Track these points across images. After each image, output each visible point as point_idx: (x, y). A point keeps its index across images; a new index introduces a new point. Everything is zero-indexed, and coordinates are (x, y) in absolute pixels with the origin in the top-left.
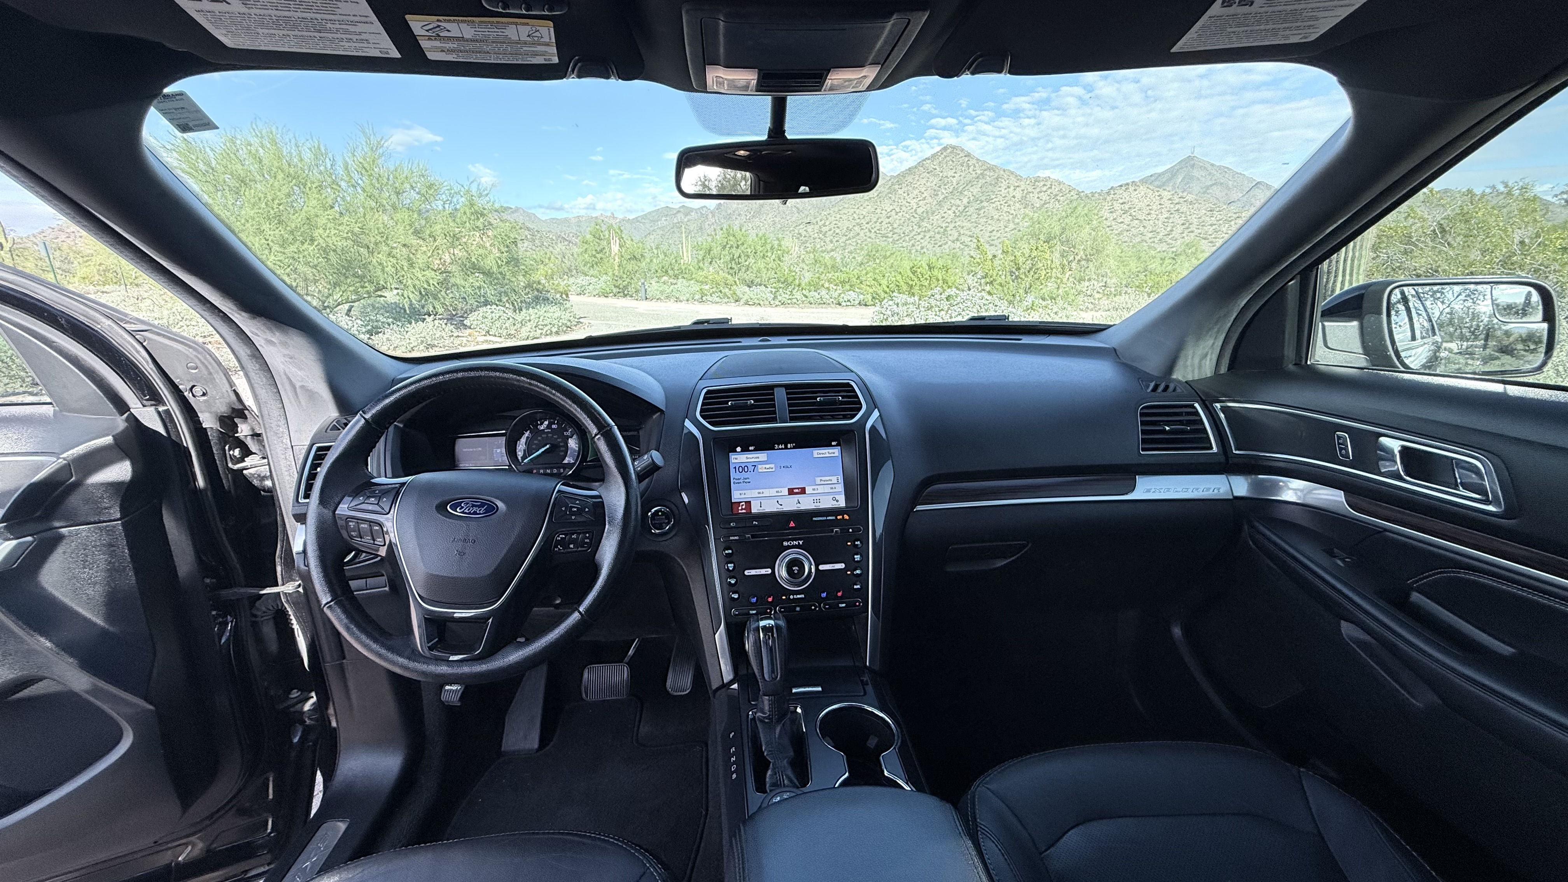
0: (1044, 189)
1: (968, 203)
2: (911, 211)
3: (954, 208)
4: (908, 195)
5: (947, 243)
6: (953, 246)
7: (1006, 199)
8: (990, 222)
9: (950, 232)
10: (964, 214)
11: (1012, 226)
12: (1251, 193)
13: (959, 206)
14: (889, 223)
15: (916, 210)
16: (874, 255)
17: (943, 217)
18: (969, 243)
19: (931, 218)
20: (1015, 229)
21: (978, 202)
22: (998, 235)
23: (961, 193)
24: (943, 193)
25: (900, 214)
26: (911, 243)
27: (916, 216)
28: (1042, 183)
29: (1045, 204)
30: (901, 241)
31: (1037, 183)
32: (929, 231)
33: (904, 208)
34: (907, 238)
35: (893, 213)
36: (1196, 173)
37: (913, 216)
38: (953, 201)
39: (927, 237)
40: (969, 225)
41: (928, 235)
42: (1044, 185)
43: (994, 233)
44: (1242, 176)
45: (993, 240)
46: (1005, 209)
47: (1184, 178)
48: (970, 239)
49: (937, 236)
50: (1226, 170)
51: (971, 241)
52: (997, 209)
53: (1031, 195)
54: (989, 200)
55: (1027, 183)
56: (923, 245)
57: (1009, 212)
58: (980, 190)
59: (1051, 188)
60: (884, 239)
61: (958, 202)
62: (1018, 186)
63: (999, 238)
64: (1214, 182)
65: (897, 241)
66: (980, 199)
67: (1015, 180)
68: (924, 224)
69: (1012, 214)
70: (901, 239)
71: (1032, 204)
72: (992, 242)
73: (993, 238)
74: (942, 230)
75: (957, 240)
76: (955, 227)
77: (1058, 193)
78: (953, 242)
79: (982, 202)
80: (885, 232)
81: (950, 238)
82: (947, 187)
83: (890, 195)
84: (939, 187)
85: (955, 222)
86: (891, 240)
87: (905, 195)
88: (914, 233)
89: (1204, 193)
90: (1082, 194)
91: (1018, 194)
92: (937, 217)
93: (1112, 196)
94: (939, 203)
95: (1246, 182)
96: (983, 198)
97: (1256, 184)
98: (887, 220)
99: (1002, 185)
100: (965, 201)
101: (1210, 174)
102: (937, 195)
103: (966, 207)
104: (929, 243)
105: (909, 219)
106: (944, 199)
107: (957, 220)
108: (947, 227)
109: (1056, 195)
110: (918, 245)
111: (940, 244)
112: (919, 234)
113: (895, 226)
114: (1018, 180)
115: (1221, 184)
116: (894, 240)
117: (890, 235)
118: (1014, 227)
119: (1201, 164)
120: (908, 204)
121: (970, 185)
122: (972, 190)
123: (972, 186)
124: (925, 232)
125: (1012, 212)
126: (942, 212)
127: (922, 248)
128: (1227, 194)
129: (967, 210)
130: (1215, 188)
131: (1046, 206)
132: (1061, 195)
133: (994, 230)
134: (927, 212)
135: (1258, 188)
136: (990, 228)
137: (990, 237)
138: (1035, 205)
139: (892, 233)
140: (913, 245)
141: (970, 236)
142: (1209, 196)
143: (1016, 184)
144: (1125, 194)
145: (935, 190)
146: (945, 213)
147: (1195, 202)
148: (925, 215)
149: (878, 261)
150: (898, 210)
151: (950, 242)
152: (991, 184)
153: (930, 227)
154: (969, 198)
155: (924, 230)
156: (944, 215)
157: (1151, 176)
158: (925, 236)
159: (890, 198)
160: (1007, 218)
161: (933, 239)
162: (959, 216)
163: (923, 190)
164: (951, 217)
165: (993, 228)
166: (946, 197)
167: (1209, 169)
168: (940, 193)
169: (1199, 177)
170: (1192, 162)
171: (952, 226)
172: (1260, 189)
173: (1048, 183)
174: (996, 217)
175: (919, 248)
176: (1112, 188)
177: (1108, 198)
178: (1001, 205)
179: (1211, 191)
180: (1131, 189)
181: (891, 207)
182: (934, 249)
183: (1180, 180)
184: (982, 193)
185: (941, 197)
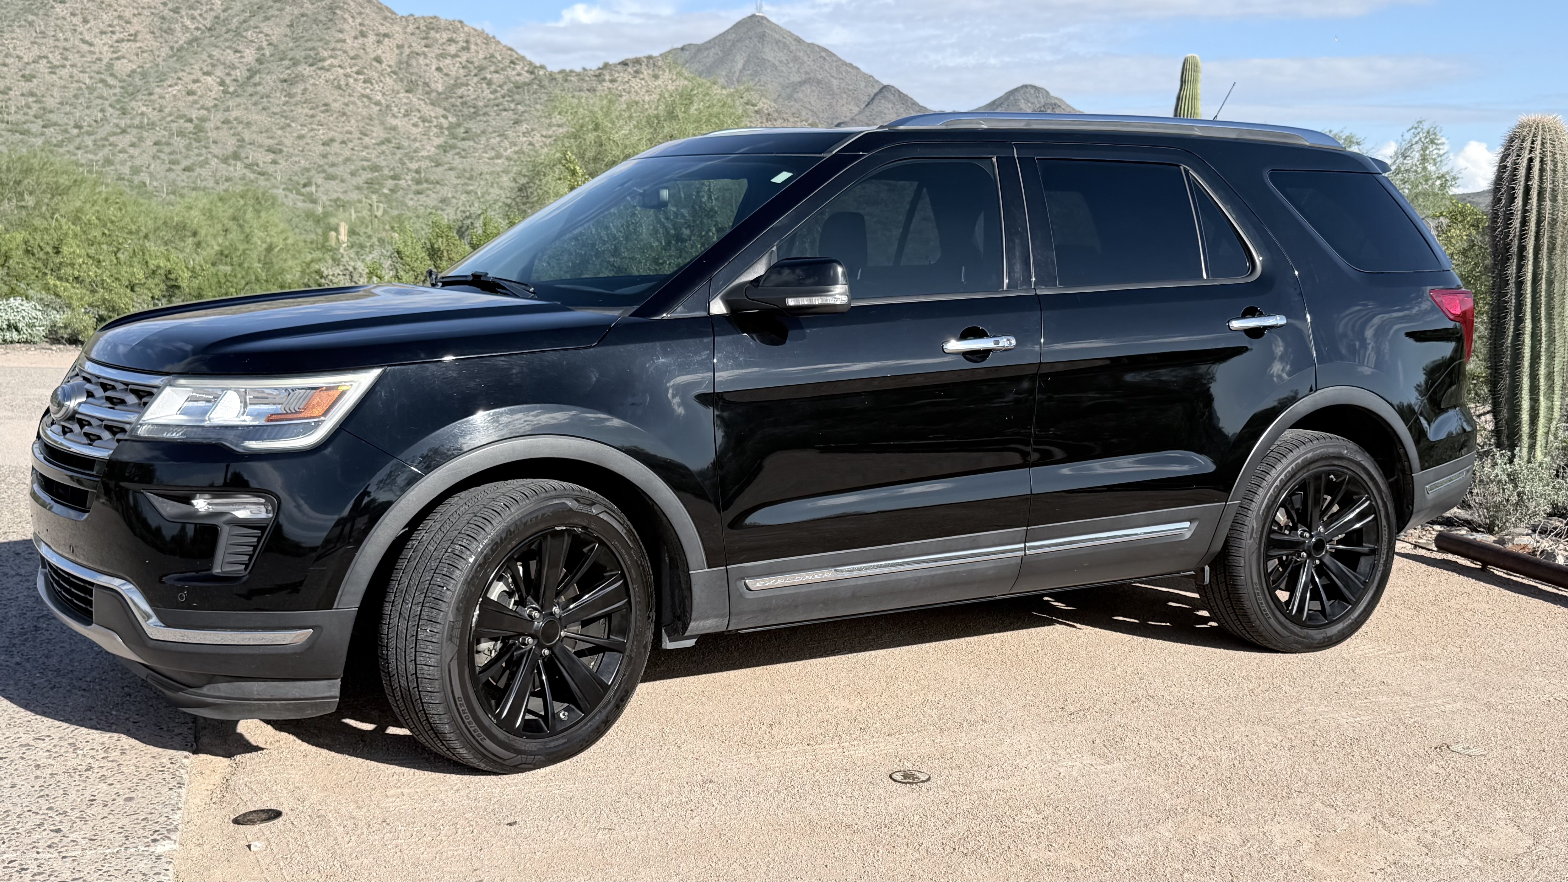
0: (452, 49)
1: (259, 61)
2: (95, 67)
3: (219, 72)
4: (85, 21)
5: (206, 162)
6: (224, 170)
7: (360, 62)
8: (321, 117)
9: (213, 135)
10: (250, 90)
11: (378, 133)
12: (874, 106)
13: (233, 67)
14: (32, 94)
15: (110, 66)
16: (18, 183)
17: (190, 93)
18: (271, 169)
19: (158, 90)
20: (388, 141)
21: (286, 63)
22: (347, 153)
23: (237, 33)
24: (186, 29)
25: (64, 72)
26: (100, 155)
27: (111, 81)
28: (445, 36)
29: (456, 85)
30: (71, 147)
31: (432, 34)
32: (152, 125)
33: (73, 57)
34: (89, 141)
35: (43, 65)
36: (770, 54)
37: (102, 81)
38: (216, 53)
39: (149, 142)
40: (262, 119)
41: (150, 138)
42: (451, 40)
43: (336, 147)
44: (854, 72)
45: (333, 165)
46: (359, 87)
47: (747, 62)
48: (270, 157)
49: (179, 143)
50: (823, 54)
51: (274, 162)
52: (339, 87)
53: (421, 60)
54: (315, 61)
55: (409, 30)
56: (138, 162)
57: (368, 97)
58: (288, 31)
59: (467, 49)
60: (18, 136)
61: (231, 57)
62: (386, 35)
63: (347, 160)
64: (804, 77)
65: (60, 145)
66: (291, 54)
67: (379, 19)
68: (138, 106)
69: (378, 103)
70: (70, 140)
71: (426, 84)
72: (331, 170)
73: (331, 158)
74: (190, 127)
75: (236, 156)
76: (226, 122)
77: (485, 63)
78: (225, 160)
79: (295, 63)
80: (20, 117)
81: (215, 149)
82: (196, 13)
83: (31, 18)
84: (176, 10)
85: (227, 109)
86: (39, 141)
87: (77, 20)
88: (108, 128)
89: (790, 97)
90: (541, 72)
91: (390, 58)
92: (174, 91)
93: (607, 84)
94: (178, 53)
95: (863, 84)
96: (299, 54)
97: (881, 91)
98: (26, 86)
99: (346, 27)
100: (250, 55)
101: (796, 59)
102: (170, 31)
103: (252, 72)
104: (154, 157)
105: (89, 88)
106: (190, 43)
107: (231, 103)
108: (203, 120)
109: (481, 69)
110: (123, 163)
111: (185, 163)
112: (124, 131)
113: (51, 103)
114: (385, 18)
115: (819, 82)
116: (47, 142)
117: (35, 128)
118: (384, 135)
119: (777, 36)
120: (85, 47)
121: (260, 17)
122: (266, 30)
123: (267, 19)
124: (140, 127)
125: (379, 97)
126: (187, 79)
127: (136, 171)
128: (830, 105)
129: (257, 79)
130: (807, 89)
131: (460, 92)
132: (492, 69)
133: (332, 140)
134: (144, 75)
135: (884, 97)
136: (322, 133)
137: (325, 156)
138: (433, 85)
139: (40, 122)
140: (108, 162)
141: (270, 150)
142: (798, 106)
143: (383, 30)
144: (635, 83)
145: (163, 18)
146: (196, 81)
147: (775, 115)
148: (138, 81)
149: (30, 201)
150: (56, 59)
151: (214, 162)
152: (316, 21)
153: (154, 116)
154: (260, 48)
155: (137, 122)
156: (195, 87)
157: (682, 49)
158: (141, 139)
159: (31, 24)
160: (365, 112)
161: (167, 149)
162: (234, 94)
163: (128, 14)
164: (213, 94)
165: (331, 134)
166: (196, 39)
167: (793, 48)
168: (178, 27)
169: (777, 63)
170: (760, 30)
171: (216, 118)
172: (889, 101)
173: (461, 37)
174: (336, 106)
175: (126, 170)
176: (606, 66)
177: (600, 87)
178: (347, 76)
179: (800, 95)
180: (646, 72)
181: (36, 51)
182: (171, 175)
183: (740, 66)
184: (296, 40)
185: (182, 39)
